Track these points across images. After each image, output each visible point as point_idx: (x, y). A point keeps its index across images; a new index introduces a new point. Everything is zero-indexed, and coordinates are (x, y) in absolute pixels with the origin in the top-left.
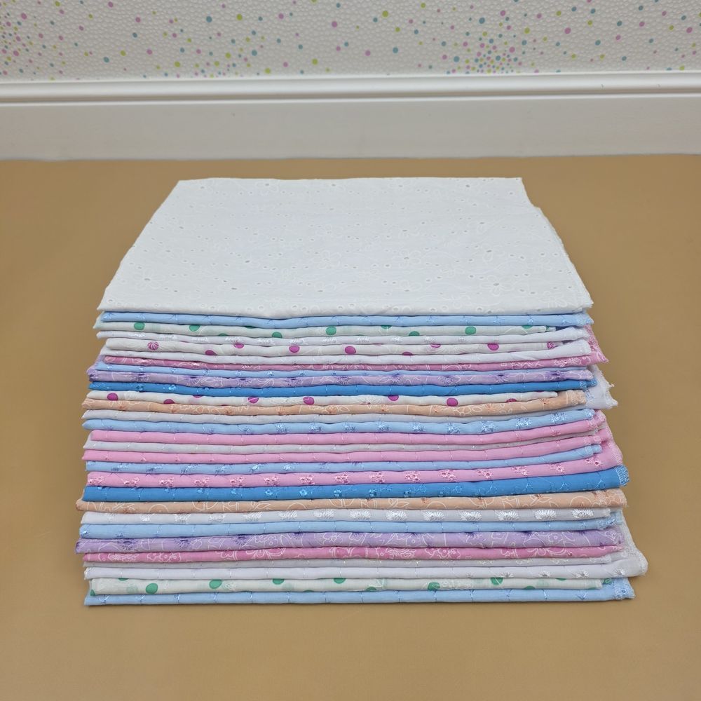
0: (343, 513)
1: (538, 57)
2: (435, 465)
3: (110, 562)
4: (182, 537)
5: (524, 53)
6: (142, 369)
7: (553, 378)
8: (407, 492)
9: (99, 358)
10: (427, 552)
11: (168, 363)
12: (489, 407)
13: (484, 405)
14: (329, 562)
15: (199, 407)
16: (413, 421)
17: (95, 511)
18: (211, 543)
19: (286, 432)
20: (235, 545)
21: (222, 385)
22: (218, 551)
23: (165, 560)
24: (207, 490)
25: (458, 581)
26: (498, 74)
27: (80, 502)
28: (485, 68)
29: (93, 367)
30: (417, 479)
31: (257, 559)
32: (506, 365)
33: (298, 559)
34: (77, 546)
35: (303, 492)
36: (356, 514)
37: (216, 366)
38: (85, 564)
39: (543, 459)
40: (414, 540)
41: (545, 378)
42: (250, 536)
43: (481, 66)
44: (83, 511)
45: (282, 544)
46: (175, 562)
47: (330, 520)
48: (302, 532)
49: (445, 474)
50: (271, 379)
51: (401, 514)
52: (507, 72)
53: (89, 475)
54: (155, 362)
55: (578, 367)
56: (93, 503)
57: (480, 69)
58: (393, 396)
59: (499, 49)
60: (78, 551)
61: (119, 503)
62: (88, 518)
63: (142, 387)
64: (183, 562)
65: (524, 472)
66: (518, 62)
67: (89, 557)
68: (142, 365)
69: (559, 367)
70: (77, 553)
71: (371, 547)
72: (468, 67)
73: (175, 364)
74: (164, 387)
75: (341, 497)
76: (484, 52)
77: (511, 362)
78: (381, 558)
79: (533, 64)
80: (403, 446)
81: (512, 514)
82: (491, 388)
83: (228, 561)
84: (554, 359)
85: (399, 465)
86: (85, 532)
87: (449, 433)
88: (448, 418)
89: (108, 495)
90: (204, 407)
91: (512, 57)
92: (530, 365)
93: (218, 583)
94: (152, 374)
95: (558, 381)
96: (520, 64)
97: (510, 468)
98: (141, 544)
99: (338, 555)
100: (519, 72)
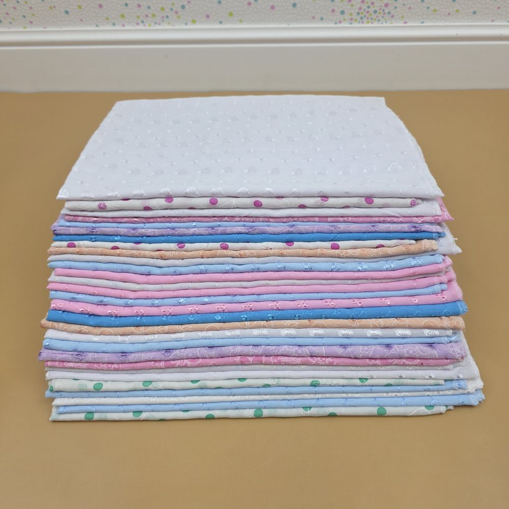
0: (247, 332)
1: (407, 11)
2: (320, 295)
3: (66, 368)
4: (122, 353)
5: (396, 8)
6: (94, 225)
7: (413, 229)
8: (297, 316)
9: (60, 216)
10: (311, 359)
11: (114, 220)
12: (364, 252)
13: (359, 250)
14: (234, 367)
15: (139, 251)
16: (305, 262)
17: (56, 329)
18: (144, 356)
19: (206, 272)
20: (163, 357)
21: (157, 234)
22: (149, 361)
23: (108, 368)
24: (143, 318)
25: (334, 380)
26: (375, 24)
27: (44, 321)
28: (365, 20)
29: (55, 224)
30: (305, 306)
31: (180, 367)
32: (377, 219)
33: (211, 366)
34: (40, 355)
35: (218, 317)
36: (258, 332)
37: (152, 220)
38: (46, 369)
39: (402, 292)
40: (300, 351)
41: (407, 229)
42: (174, 350)
43: (362, 18)
44: (46, 328)
45: (199, 355)
46: (116, 370)
47: (238, 337)
48: (215, 347)
49: (327, 302)
50: (195, 229)
51: (292, 332)
52: (382, 23)
53: (52, 302)
54: (105, 220)
55: (431, 223)
56: (54, 323)
57: (361, 21)
58: (289, 242)
59: (376, 4)
60: (41, 358)
61: (75, 326)
62: (50, 333)
63: (95, 238)
64: (122, 370)
65: (388, 302)
66: (391, 15)
67: (49, 363)
68: (94, 222)
69: (417, 223)
70: (40, 361)
71: (266, 356)
72: (352, 19)
73: (120, 220)
74: (111, 238)
75: (246, 320)
76: (364, 6)
77: (381, 217)
78: (275, 364)
79: (402, 17)
80: (296, 282)
81: (378, 332)
82: (365, 235)
83: (158, 368)
84: (414, 217)
85: (292, 296)
86: (47, 344)
87: (332, 271)
88: (331, 259)
89: (66, 318)
90: (143, 252)
91: (387, 11)
92: (395, 220)
93: (149, 383)
94: (102, 229)
95: (417, 232)
96: (392, 16)
97: (377, 299)
98: (90, 357)
99: (242, 362)
100: (391, 23)
